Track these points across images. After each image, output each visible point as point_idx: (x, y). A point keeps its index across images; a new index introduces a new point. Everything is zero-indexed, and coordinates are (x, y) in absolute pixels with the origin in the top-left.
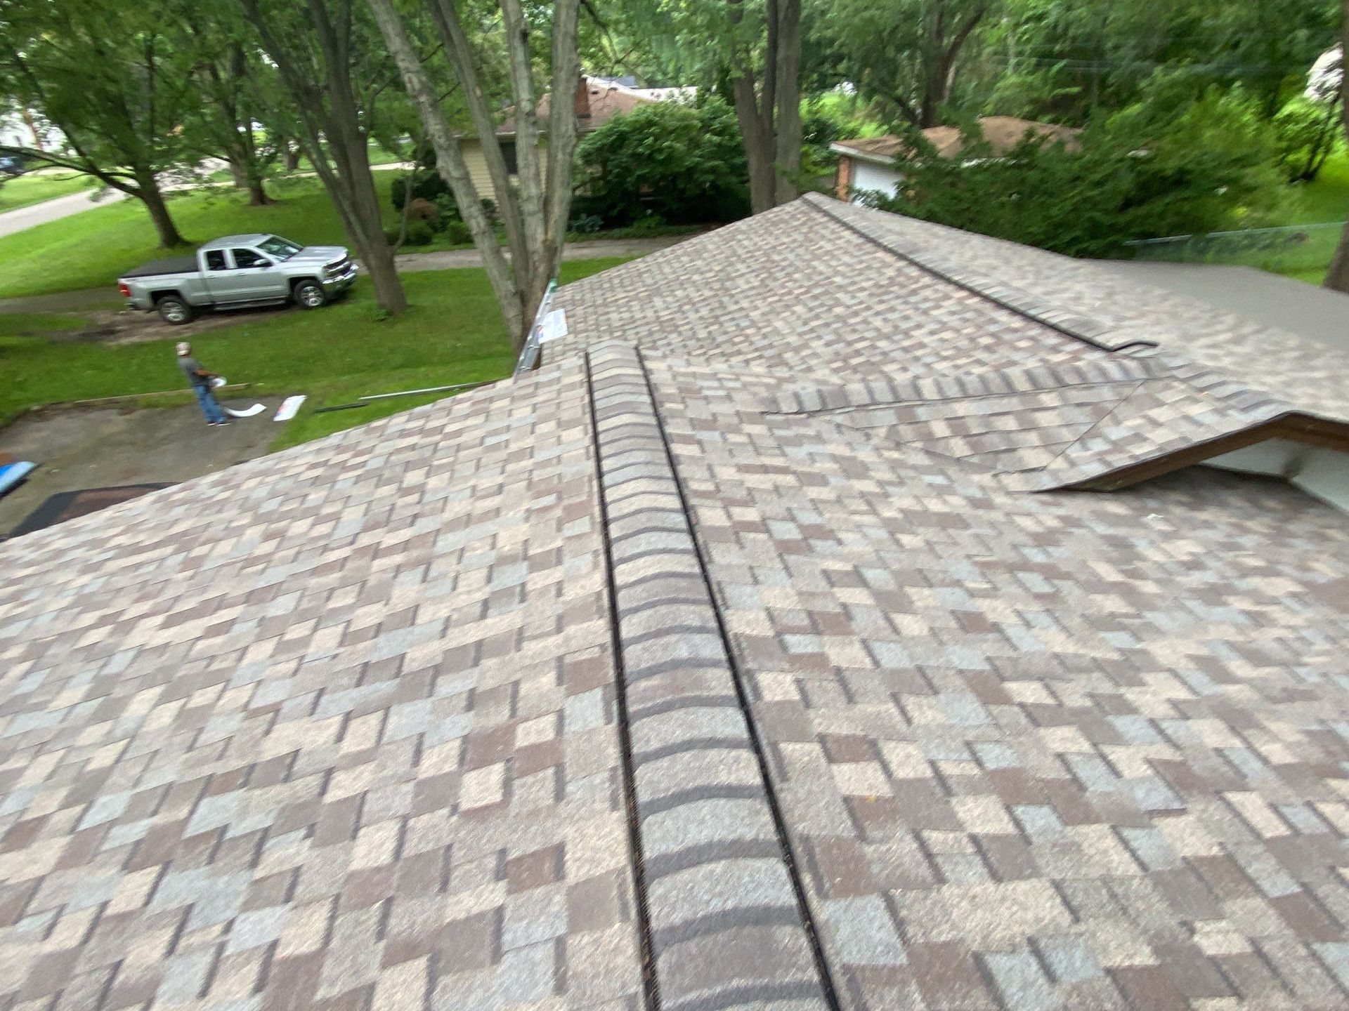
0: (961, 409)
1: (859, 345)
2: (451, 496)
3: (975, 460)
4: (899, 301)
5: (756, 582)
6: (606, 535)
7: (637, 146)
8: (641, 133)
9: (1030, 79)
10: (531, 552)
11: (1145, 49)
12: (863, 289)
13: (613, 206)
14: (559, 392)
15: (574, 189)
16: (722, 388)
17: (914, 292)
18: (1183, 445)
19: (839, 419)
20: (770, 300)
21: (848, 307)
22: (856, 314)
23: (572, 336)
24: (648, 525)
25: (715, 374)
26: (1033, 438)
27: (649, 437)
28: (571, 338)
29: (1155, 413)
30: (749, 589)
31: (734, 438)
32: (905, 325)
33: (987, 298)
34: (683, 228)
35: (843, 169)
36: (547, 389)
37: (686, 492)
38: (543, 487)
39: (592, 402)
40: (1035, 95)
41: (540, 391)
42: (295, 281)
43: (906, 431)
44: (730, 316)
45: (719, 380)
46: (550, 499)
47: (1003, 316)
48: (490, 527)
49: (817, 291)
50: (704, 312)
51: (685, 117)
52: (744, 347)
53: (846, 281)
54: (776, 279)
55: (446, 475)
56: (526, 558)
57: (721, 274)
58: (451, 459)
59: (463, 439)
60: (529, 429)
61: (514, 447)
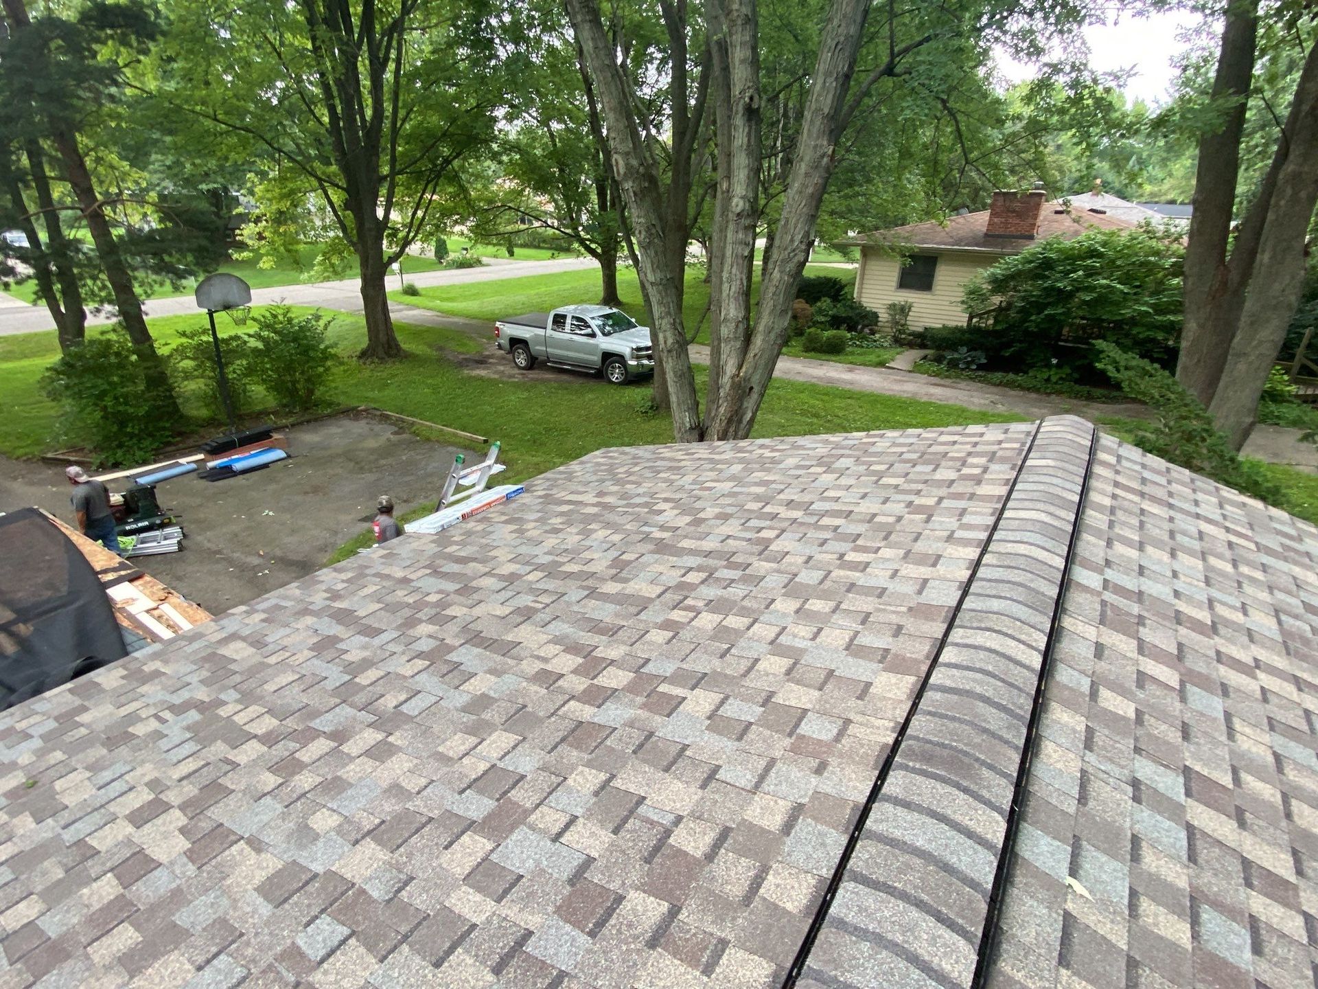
42: (608, 356)
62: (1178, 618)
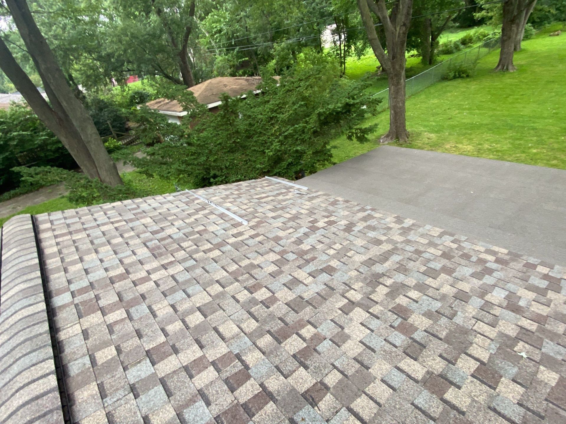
62: (112, 281)
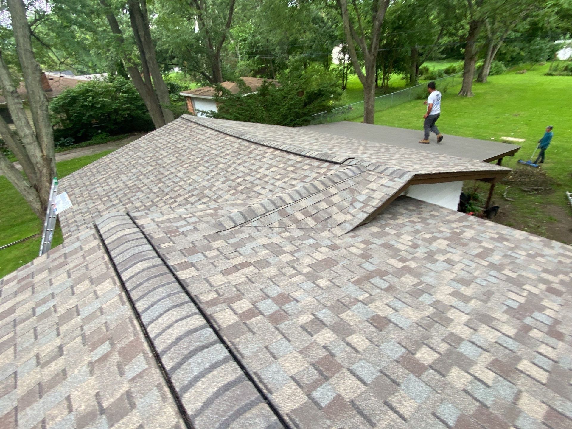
0: (304, 203)
1: (238, 181)
2: (19, 370)
3: (319, 226)
4: (246, 157)
5: (275, 358)
6: (162, 368)
7: (84, 102)
8: (84, 95)
9: (248, 62)
10: (105, 405)
11: (283, 50)
12: (228, 155)
13: (78, 131)
14: (84, 257)
15: (53, 127)
16: (189, 224)
17: (251, 153)
18: (388, 197)
19: (255, 224)
20: (185, 166)
21: (225, 164)
22: (230, 166)
23: (76, 206)
24: (192, 348)
25: (180, 216)
26: (334, 209)
27: (162, 275)
28: (76, 207)
29: (370, 186)
30: (274, 367)
31: (210, 254)
32: (254, 168)
33: (282, 150)
34: (120, 136)
35: (188, 102)
36: (74, 257)
37: (201, 306)
38: (96, 338)
39: (111, 259)
40: (252, 68)
41: (69, 260)
43: (286, 221)
44: (167, 178)
45: (184, 219)
46: (104, 348)
47: (291, 157)
48: (62, 390)
49: (206, 159)
50: (152, 178)
51: (106, 87)
52: (181, 192)
53: (218, 152)
54: (184, 156)
55: (11, 351)
56: (102, 411)
57: (154, 158)
58: (11, 335)
59: (18, 313)
60: (70, 291)
61: (61, 310)
